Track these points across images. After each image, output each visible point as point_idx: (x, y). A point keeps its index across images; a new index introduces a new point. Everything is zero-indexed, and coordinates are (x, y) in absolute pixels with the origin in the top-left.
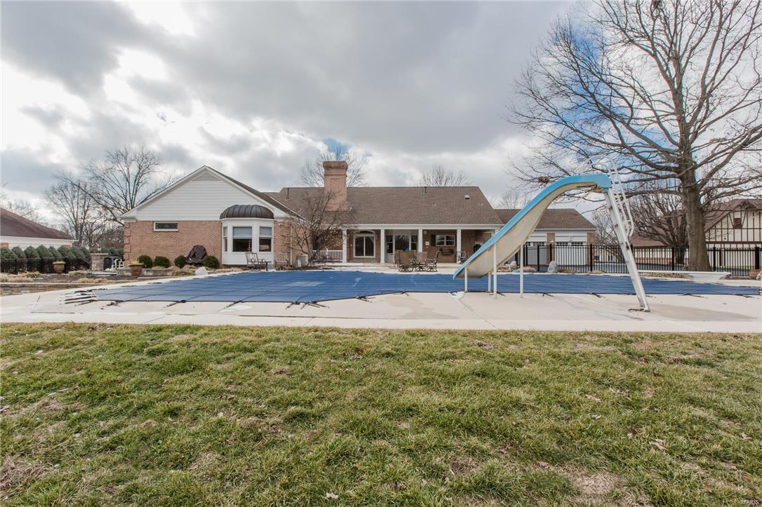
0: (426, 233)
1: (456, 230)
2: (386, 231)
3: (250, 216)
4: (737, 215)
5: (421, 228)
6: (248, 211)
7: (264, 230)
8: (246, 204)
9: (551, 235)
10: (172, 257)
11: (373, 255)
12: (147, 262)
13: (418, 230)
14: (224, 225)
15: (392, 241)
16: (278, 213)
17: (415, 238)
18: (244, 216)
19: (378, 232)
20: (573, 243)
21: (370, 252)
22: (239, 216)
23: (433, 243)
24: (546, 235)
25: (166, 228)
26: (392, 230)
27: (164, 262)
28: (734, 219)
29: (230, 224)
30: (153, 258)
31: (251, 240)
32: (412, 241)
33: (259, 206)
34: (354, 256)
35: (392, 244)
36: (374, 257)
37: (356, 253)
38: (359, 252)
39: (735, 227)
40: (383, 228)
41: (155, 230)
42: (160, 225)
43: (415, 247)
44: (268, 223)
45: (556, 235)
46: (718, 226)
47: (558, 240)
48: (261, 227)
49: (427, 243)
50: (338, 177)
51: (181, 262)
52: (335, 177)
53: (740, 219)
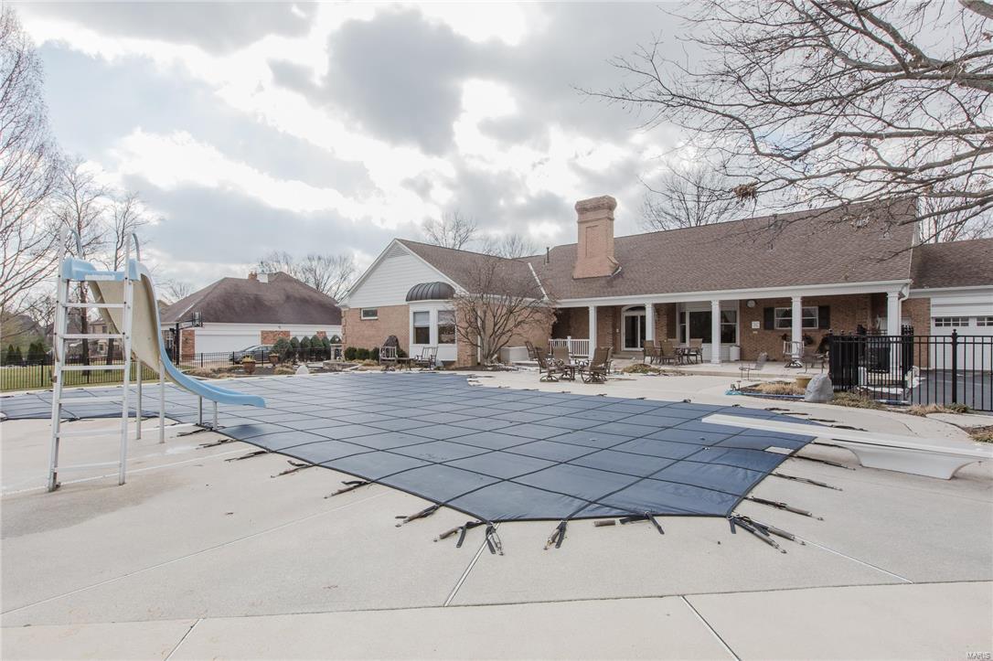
0: (725, 305)
7: (444, 314)
8: (429, 282)
10: (371, 349)
13: (712, 302)
15: (685, 321)
22: (423, 297)
23: (767, 325)
25: (370, 316)
26: (684, 303)
29: (411, 308)
31: (429, 328)
33: (441, 283)
34: (623, 349)
35: (685, 327)
37: (626, 342)
40: (649, 301)
41: (363, 318)
42: (365, 313)
48: (439, 312)
49: (756, 325)
50: (596, 223)
52: (590, 224)
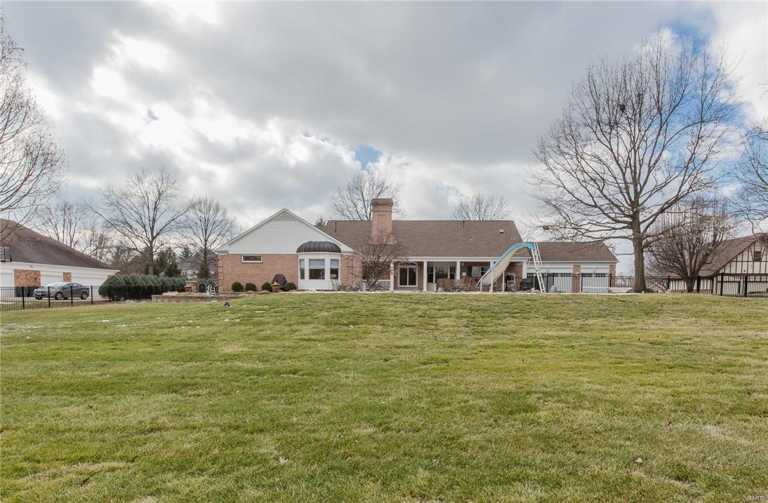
0: (463, 264)
1: (489, 263)
2: (428, 263)
3: (324, 250)
4: (758, 249)
5: (458, 260)
6: (322, 246)
7: (333, 262)
8: (318, 241)
9: (577, 267)
10: (259, 285)
11: (415, 284)
12: (237, 288)
13: (456, 262)
14: (300, 258)
15: (432, 271)
16: (344, 248)
17: (453, 269)
18: (319, 250)
19: (421, 264)
20: (596, 274)
21: (413, 282)
22: (314, 250)
23: (469, 274)
24: (572, 267)
25: (251, 260)
27: (251, 287)
28: (755, 252)
29: (306, 257)
30: (244, 285)
31: (324, 270)
32: (451, 272)
33: (330, 243)
34: (399, 286)
35: (432, 275)
36: (417, 286)
37: (400, 282)
38: (403, 282)
39: (754, 260)
40: (425, 260)
41: (243, 262)
42: (247, 258)
43: (453, 277)
44: (336, 256)
45: (582, 266)
46: (739, 258)
47: (583, 271)
48: (331, 260)
49: (464, 274)
50: (384, 213)
51: (268, 287)
52: (381, 213)
53: (760, 252)
